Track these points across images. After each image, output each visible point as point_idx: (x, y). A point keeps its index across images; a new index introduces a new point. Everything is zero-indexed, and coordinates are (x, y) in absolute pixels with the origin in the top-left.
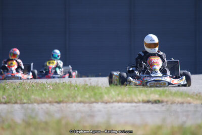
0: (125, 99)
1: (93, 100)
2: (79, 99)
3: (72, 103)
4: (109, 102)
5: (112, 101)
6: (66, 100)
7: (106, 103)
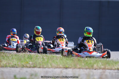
0: (107, 67)
1: (87, 67)
2: (78, 66)
3: (74, 68)
4: (97, 69)
5: (99, 68)
6: (70, 67)
7: (95, 69)
